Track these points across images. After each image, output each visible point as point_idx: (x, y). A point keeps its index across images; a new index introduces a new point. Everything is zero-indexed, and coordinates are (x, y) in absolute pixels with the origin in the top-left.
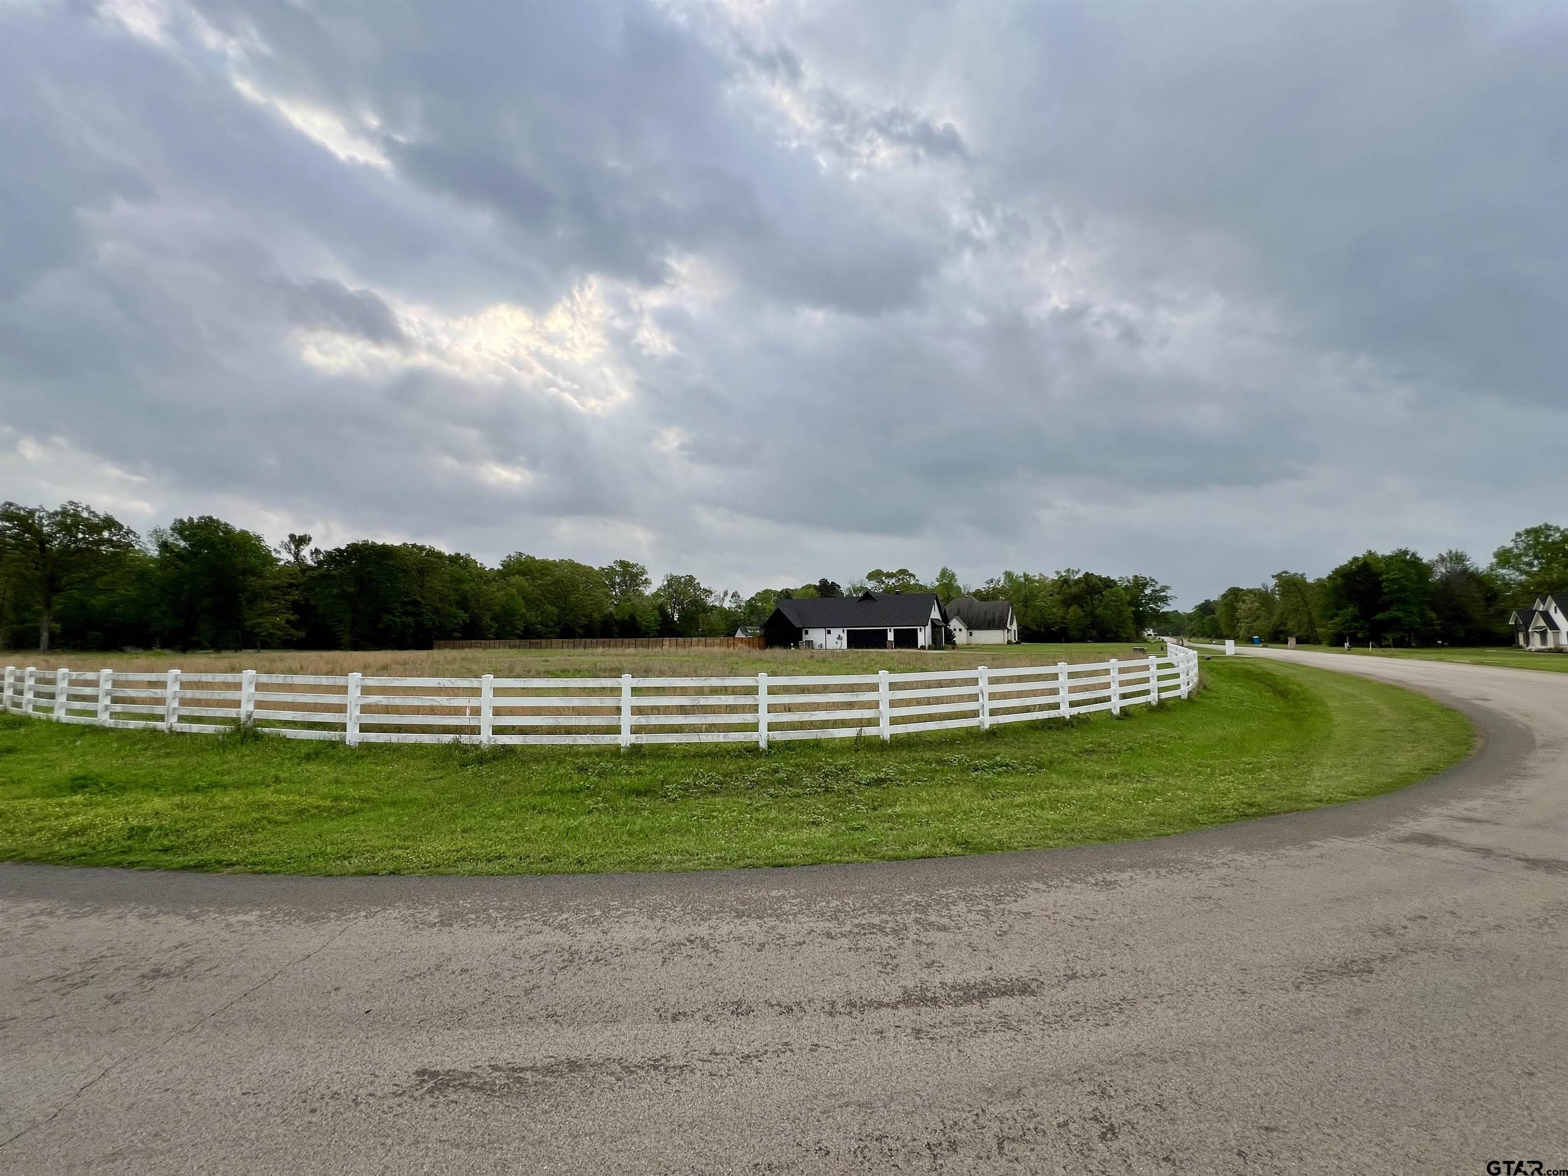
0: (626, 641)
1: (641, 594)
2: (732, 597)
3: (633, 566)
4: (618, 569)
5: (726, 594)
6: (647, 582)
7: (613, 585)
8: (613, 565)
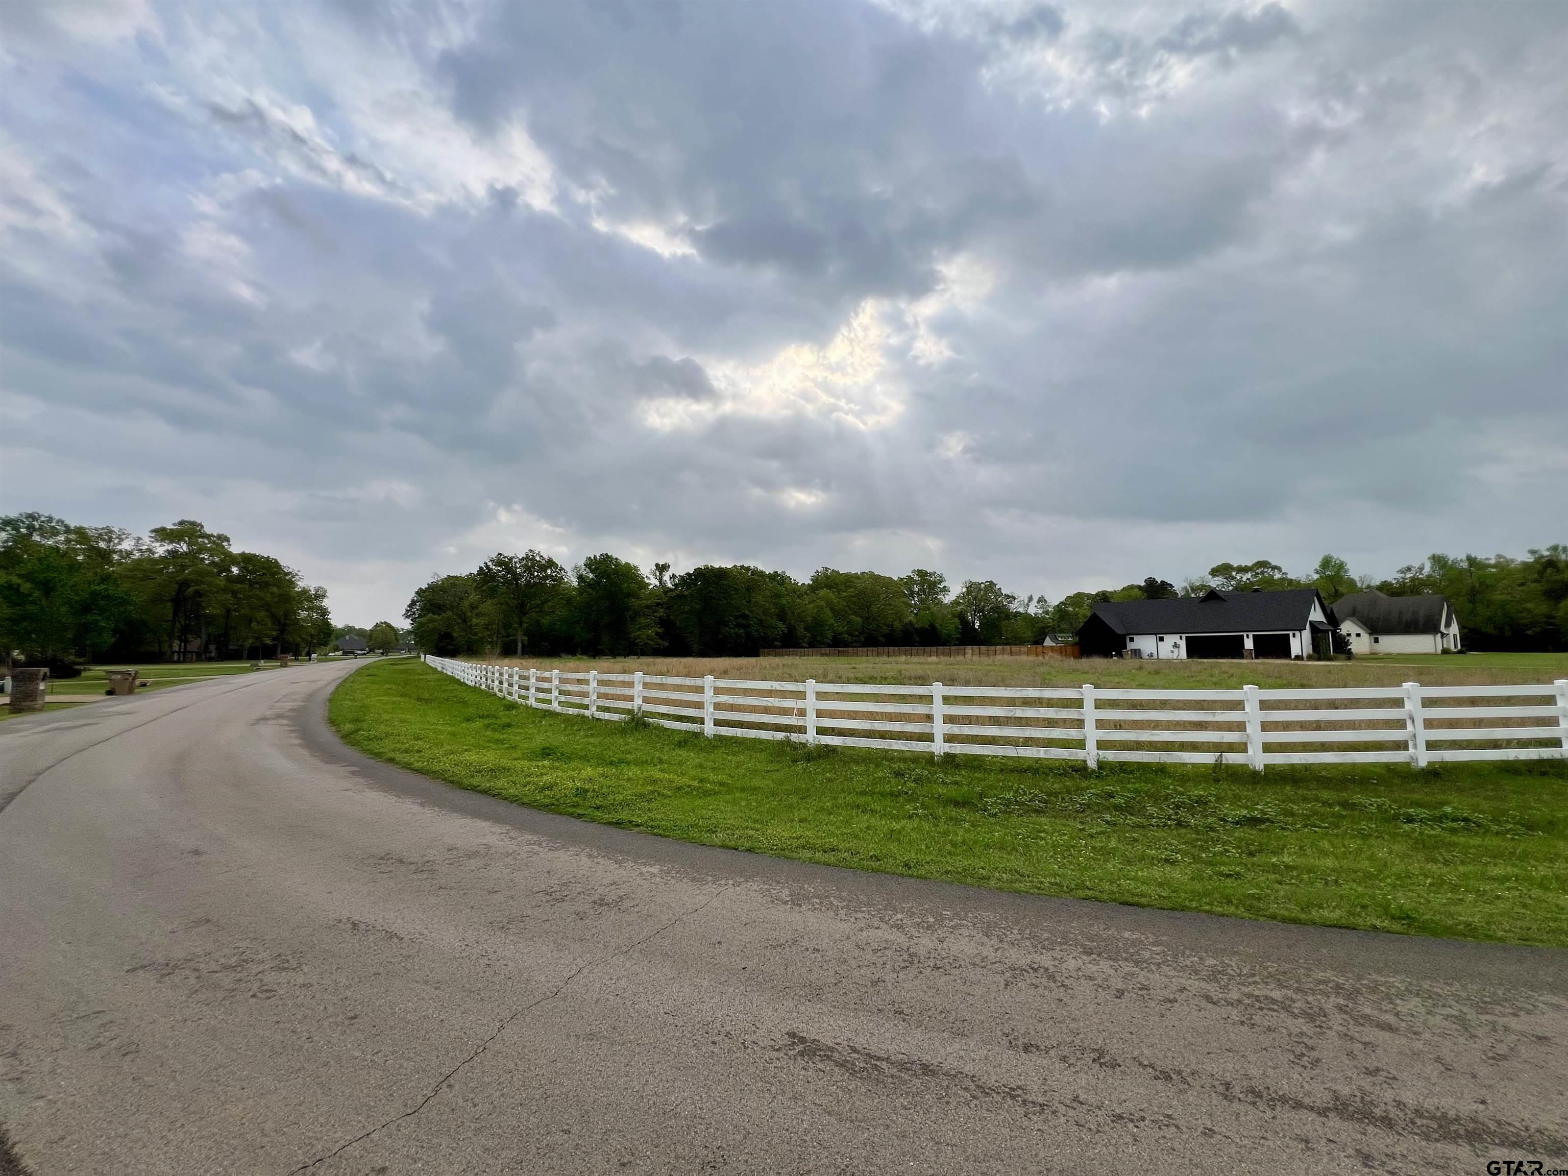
0: (928, 649)
1: (940, 603)
2: (1038, 602)
3: (931, 574)
4: (916, 578)
5: (1031, 599)
6: (945, 590)
7: (912, 593)
8: (911, 575)
